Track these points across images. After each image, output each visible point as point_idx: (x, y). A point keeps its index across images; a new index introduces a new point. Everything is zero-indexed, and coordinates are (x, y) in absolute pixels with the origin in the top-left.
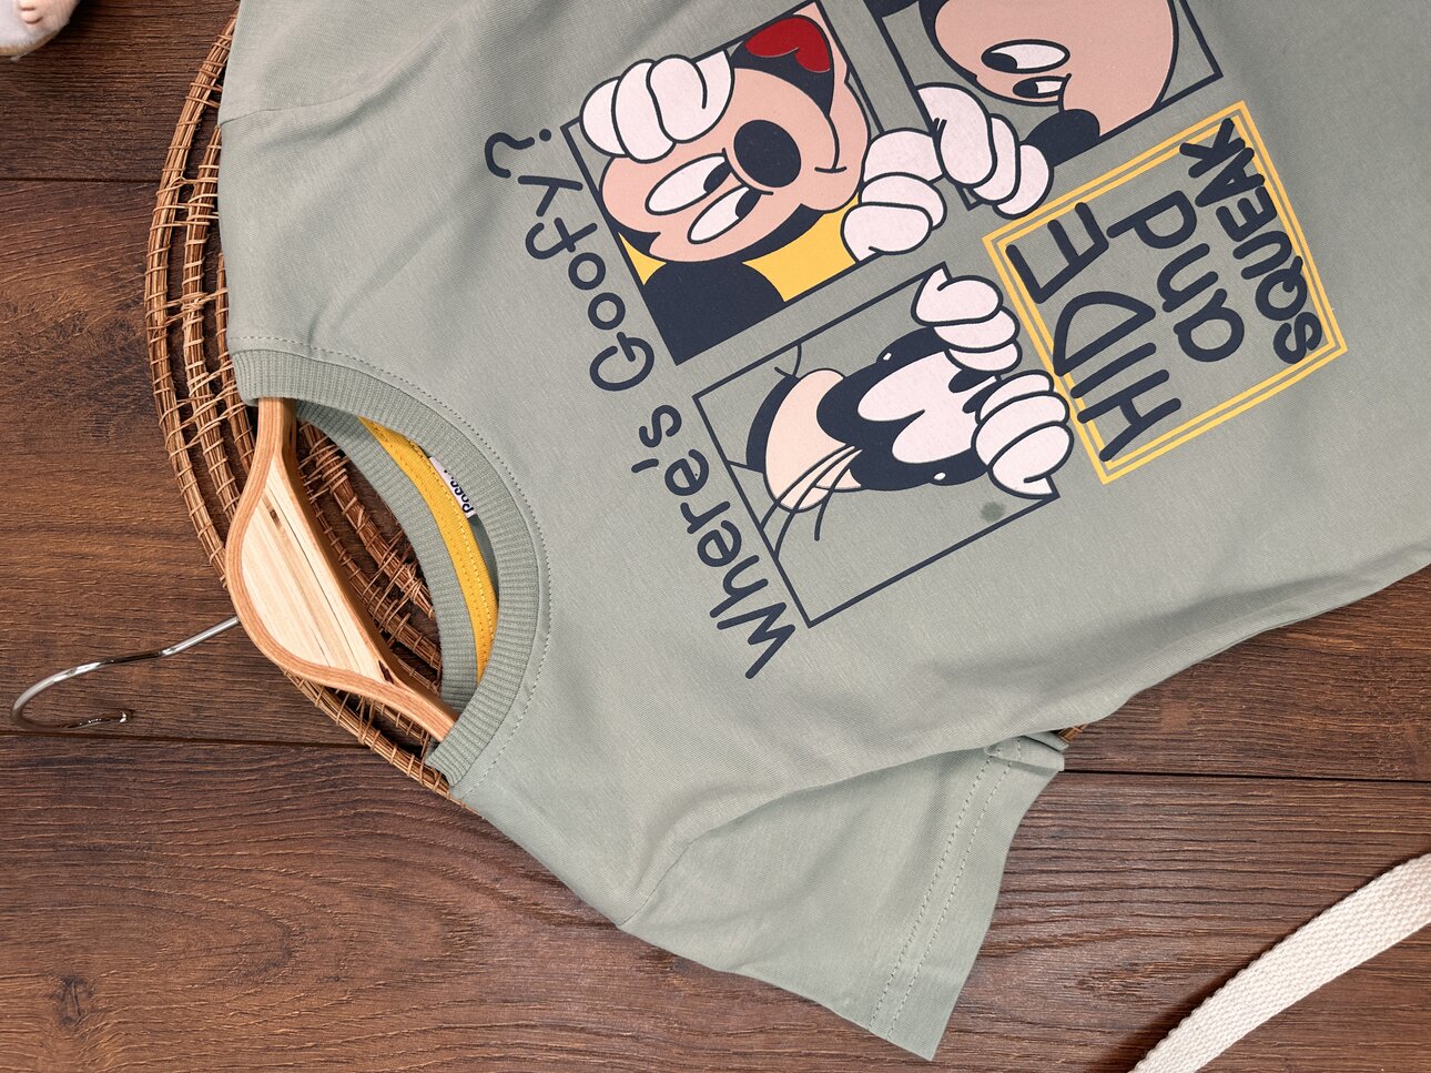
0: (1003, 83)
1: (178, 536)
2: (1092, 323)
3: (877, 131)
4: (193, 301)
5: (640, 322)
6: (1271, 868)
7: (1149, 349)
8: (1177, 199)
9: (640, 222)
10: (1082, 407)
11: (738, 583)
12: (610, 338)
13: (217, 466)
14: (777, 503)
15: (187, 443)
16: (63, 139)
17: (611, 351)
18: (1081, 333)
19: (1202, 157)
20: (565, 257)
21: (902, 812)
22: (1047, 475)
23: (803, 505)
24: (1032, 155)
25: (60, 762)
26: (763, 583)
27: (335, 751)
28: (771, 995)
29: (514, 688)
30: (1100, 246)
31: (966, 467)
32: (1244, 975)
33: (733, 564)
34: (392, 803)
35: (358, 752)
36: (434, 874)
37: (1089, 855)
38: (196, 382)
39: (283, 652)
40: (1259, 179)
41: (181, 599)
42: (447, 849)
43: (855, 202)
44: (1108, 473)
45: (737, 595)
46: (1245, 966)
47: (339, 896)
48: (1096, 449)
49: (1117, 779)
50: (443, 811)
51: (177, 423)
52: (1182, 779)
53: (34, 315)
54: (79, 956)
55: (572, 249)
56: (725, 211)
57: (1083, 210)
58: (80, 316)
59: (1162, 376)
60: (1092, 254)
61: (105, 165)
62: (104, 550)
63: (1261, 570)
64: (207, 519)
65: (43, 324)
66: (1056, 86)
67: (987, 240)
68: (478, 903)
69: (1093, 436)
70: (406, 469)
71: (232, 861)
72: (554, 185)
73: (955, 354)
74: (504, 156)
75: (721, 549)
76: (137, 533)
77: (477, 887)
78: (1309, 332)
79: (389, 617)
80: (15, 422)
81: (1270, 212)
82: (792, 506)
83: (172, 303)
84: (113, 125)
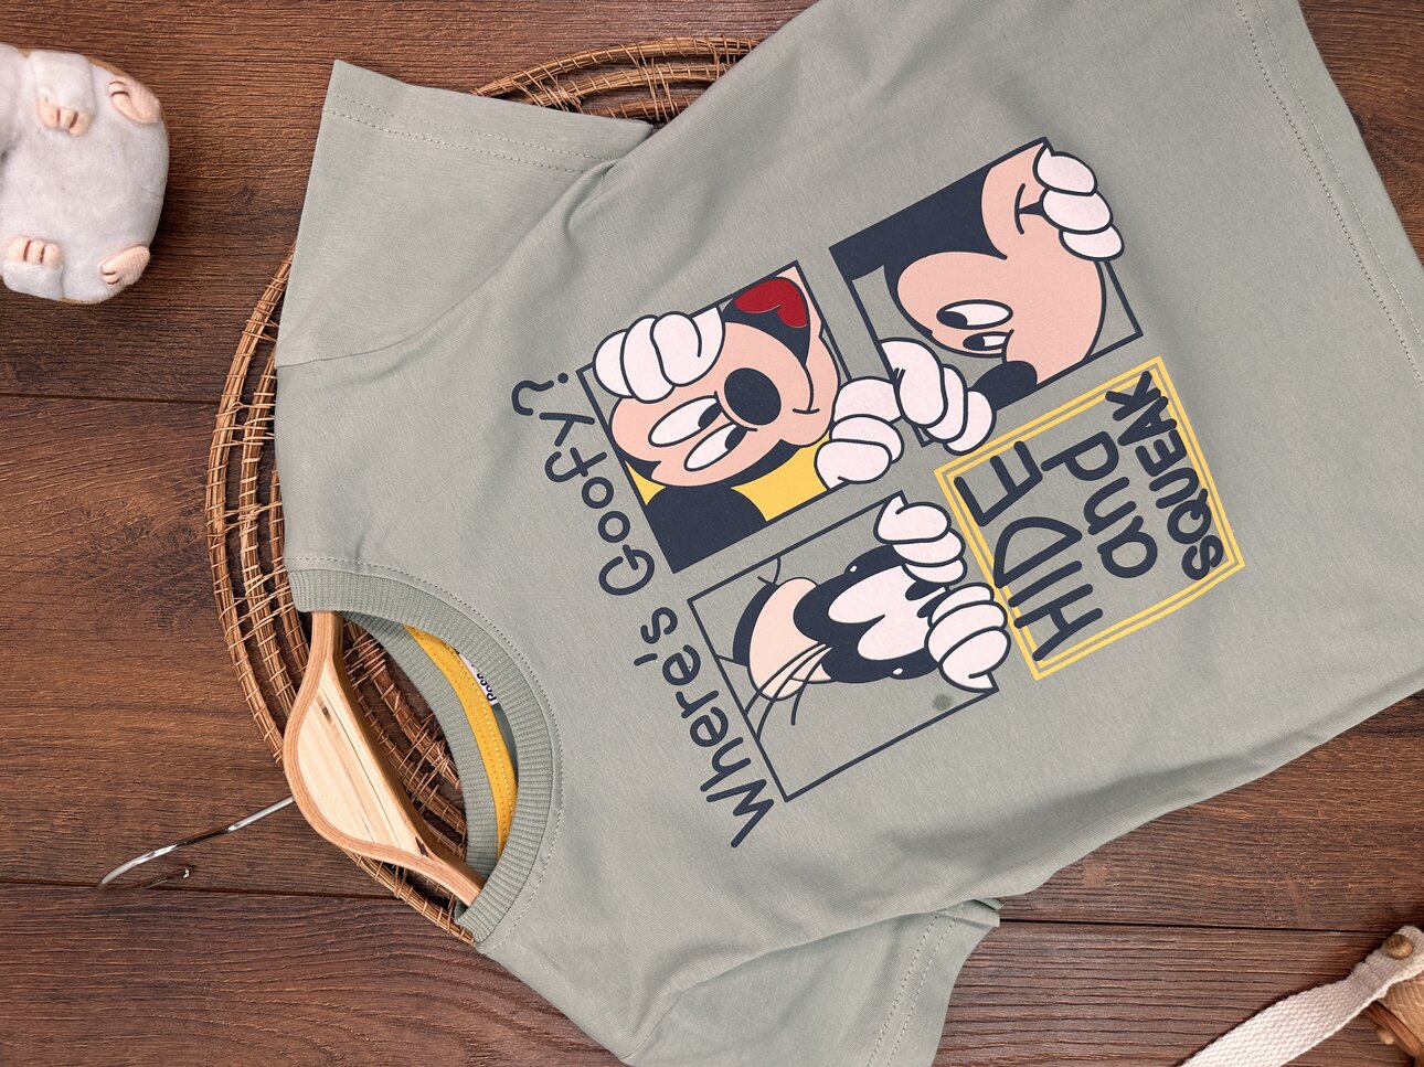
0: (954, 338)
1: (235, 715)
2: (1026, 545)
3: (846, 378)
4: (250, 512)
5: (643, 536)
6: (1174, 1002)
7: (1075, 567)
8: (1102, 438)
9: (644, 453)
10: (1019, 614)
11: (725, 761)
12: (616, 550)
13: (271, 657)
14: (759, 692)
15: (243, 635)
16: (130, 364)
17: (618, 561)
18: (1017, 553)
19: (1125, 403)
20: (580, 481)
22: (988, 672)
23: (781, 695)
24: (978, 401)
25: (129, 910)
26: (746, 762)
27: (372, 902)
29: (531, 859)
30: (1035, 478)
31: (919, 664)
33: (721, 744)
34: (422, 947)
35: (393, 903)
36: (459, 1007)
37: (1021, 990)
38: (252, 584)
39: (334, 830)
40: (1172, 423)
41: (238, 769)
42: (471, 986)
43: (826, 438)
44: (1040, 671)
45: (724, 772)
47: (377, 1026)
48: (1030, 651)
49: (1045, 928)
50: (467, 954)
51: (235, 618)
52: (1101, 928)
53: (105, 519)
55: (585, 474)
56: (717, 444)
57: (1021, 448)
58: (146, 521)
59: (1086, 590)
60: (1028, 485)
61: (168, 387)
62: (168, 725)
63: (1170, 753)
64: (262, 703)
65: (114, 527)
66: (1001, 339)
67: (938, 473)
68: (496, 1032)
69: (1028, 640)
70: (439, 664)
71: (283, 996)
72: (570, 419)
73: (912, 569)
74: (526, 399)
75: (710, 732)
76: (198, 711)
77: (496, 1019)
78: (1212, 552)
79: (421, 787)
80: (89, 613)
81: (1181, 452)
82: (771, 695)
83: (231, 513)
84: (176, 352)
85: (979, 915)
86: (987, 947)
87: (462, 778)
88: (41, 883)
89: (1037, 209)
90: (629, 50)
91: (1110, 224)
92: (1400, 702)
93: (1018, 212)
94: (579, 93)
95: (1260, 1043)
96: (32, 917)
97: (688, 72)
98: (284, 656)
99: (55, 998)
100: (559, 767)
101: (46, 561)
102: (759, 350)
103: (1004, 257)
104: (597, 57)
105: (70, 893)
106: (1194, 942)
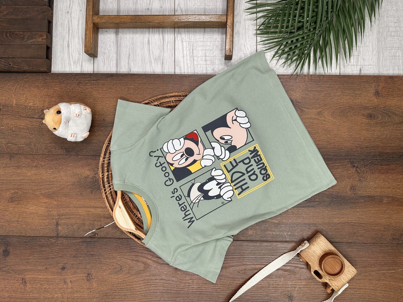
0: (223, 141)
1: (104, 208)
2: (236, 176)
3: (205, 149)
4: (106, 174)
5: (172, 176)
6: (265, 255)
7: (244, 179)
8: (248, 158)
9: (172, 162)
10: (235, 188)
11: (186, 214)
12: (167, 178)
13: (110, 198)
14: (192, 202)
15: (105, 195)
16: (85, 149)
17: (168, 180)
19: (252, 152)
20: (161, 167)
21: (211, 247)
22: (230, 198)
23: (196, 202)
24: (227, 152)
25: (87, 242)
26: (190, 214)
27: (127, 239)
28: (192, 274)
29: (154, 231)
30: (237, 165)
31: (219, 196)
32: (261, 270)
33: (186, 211)
34: (136, 247)
35: (131, 239)
36: (142, 257)
37: (239, 253)
38: (107, 186)
39: (121, 226)
40: (260, 155)
41: (104, 217)
42: (144, 253)
43: (202, 159)
44: (239, 197)
45: (186, 216)
46: (262, 269)
47: (129, 261)
48: (237, 194)
49: (242, 241)
50: (144, 248)
51: (104, 192)
52: (252, 242)
53: (81, 176)
54: (90, 270)
55: (162, 166)
56: (184, 160)
57: (234, 160)
58: (88, 176)
59: (246, 183)
60: (236, 166)
61: (92, 153)
62: (92, 210)
63: (262, 211)
64: (109, 206)
65: (83, 177)
66: (231, 142)
67: (221, 164)
68: (149, 261)
69: (237, 192)
70: (138, 198)
71: (113, 256)
72: (159, 157)
73: (217, 180)
74: (152, 154)
75: (184, 209)
76: (98, 208)
77: (149, 259)
78: (268, 176)
79: (136, 219)
80: (79, 191)
81: (261, 160)
82: (194, 202)
83: (103, 174)
84: (93, 147)
85: (229, 239)
86: (232, 245)
87: (142, 218)
88: (72, 237)
89: (236, 120)
90: (167, 95)
91: (248, 122)
92: (303, 201)
93: (232, 121)
94: (159, 103)
96: (71, 243)
97: (177, 99)
98: (112, 198)
99: (74, 257)
100: (158, 215)
101: (72, 183)
102: (190, 144)
103: (231, 128)
104: (162, 96)
105: (77, 239)
106: (268, 244)
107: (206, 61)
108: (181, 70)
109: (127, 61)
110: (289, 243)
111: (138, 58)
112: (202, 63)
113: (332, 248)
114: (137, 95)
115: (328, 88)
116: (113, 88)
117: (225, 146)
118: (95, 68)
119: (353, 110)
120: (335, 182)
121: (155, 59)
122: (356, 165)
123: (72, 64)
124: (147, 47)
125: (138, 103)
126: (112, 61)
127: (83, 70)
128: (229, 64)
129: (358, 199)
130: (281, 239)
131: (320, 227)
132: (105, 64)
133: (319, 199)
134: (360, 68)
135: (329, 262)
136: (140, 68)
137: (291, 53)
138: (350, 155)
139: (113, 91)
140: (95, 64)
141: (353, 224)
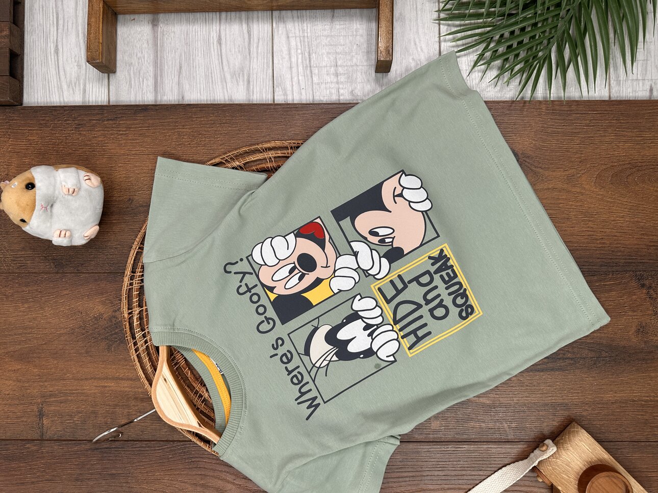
0: (375, 240)
1: (134, 380)
2: (403, 310)
3: (339, 255)
4: (137, 311)
5: (271, 313)
6: (466, 469)
7: (421, 317)
8: (428, 272)
9: (270, 284)
10: (402, 334)
11: (303, 390)
12: (262, 318)
13: (146, 360)
14: (314, 365)
15: (136, 353)
16: (93, 261)
17: (263, 322)
18: (401, 313)
19: (435, 260)
20: (248, 294)
21: (355, 458)
22: (393, 355)
23: (321, 366)
24: (384, 261)
25: (101, 449)
26: (310, 390)
27: (184, 443)
29: (237, 427)
30: (405, 287)
31: (369, 353)
33: (302, 384)
34: (201, 458)
35: (191, 443)
36: (216, 478)
37: (411, 466)
38: (138, 335)
39: (169, 420)
40: (452, 266)
41: (136, 398)
42: (219, 471)
43: (333, 276)
44: (411, 354)
45: (303, 394)
47: (187, 486)
48: (407, 347)
49: (419, 444)
51: (133, 347)
52: (438, 443)
53: (87, 314)
55: (250, 292)
56: (295, 280)
57: (400, 277)
58: (101, 315)
59: (425, 325)
60: (403, 289)
61: (107, 268)
62: (112, 384)
63: (459, 381)
64: (143, 376)
65: (90, 317)
66: (391, 240)
67: (372, 286)
68: (230, 486)
69: (406, 343)
70: (203, 361)
71: (155, 476)
72: (244, 274)
73: (364, 319)
74: (229, 268)
75: (297, 380)
76: (122, 379)
77: (228, 482)
78: (469, 310)
79: (199, 403)
80: (83, 347)
81: (456, 276)
82: (318, 366)
83: (130, 311)
84: (109, 256)
85: (392, 441)
86: (398, 451)
87: (213, 399)
88: (71, 440)
89: (401, 195)
90: (259, 147)
91: (427, 198)
92: (542, 360)
93: (394, 196)
94: (243, 162)
95: (497, 482)
96: (69, 452)
97: (279, 153)
98: (150, 359)
99: (77, 480)
100: (245, 395)
101: (68, 330)
102: (308, 247)
103: (391, 212)
104: (248, 150)
105: (81, 443)
106: (472, 447)
107: (337, 75)
108: (285, 94)
109: (176, 79)
110: (514, 445)
111: (197, 72)
112: (329, 81)
113: (605, 456)
114: (196, 147)
115: (587, 126)
116: (148, 134)
117: (380, 249)
118: (110, 94)
119: (638, 170)
120: (606, 320)
121: (233, 75)
122: (647, 282)
123: (65, 87)
124: (216, 51)
125: (199, 163)
126: (145, 80)
127: (87, 100)
128: (385, 80)
129: (652, 352)
130: (497, 436)
131: (576, 412)
132: (131, 87)
133: (574, 353)
134: (651, 86)
135: (601, 485)
136: (202, 93)
137: (511, 57)
138: (635, 263)
139: (148, 140)
140: (110, 87)
141: (643, 403)
